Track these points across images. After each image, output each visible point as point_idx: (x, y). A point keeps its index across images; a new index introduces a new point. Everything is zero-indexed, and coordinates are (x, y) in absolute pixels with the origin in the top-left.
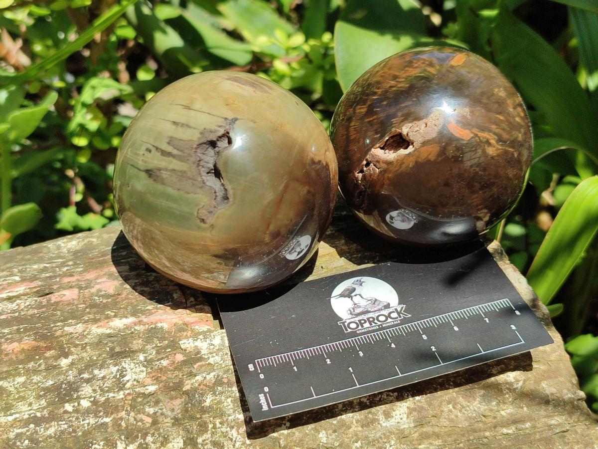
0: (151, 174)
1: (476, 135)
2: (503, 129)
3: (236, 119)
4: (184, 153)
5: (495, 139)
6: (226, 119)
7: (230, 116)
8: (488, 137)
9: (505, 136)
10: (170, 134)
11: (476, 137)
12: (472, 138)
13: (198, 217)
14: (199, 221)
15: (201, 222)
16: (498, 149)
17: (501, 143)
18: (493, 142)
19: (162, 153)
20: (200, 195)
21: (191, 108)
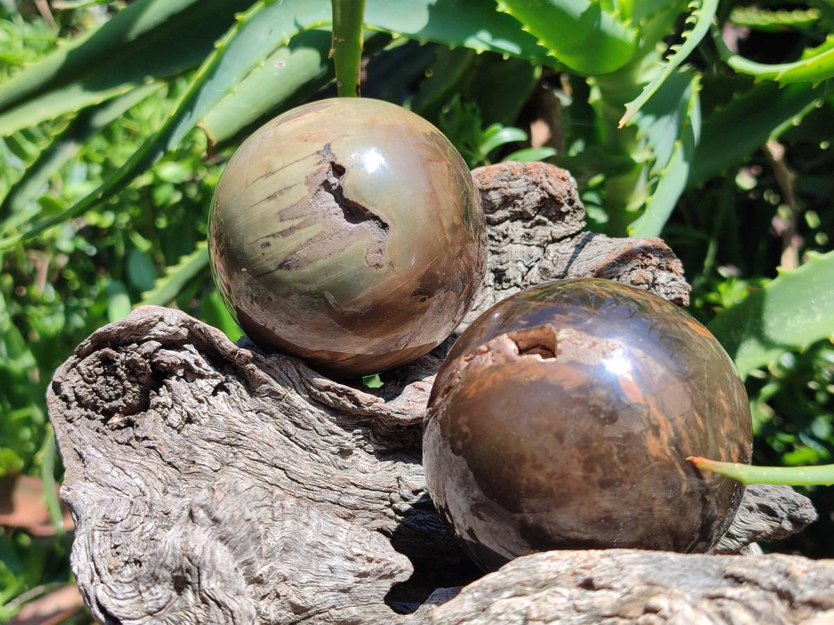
0: (288, 265)
1: (648, 407)
2: (691, 437)
3: (328, 145)
4: (306, 215)
5: (670, 435)
6: (318, 152)
7: (320, 146)
8: (663, 424)
9: (687, 447)
10: (276, 211)
11: (646, 407)
12: (639, 404)
13: (370, 266)
14: (374, 269)
15: (377, 268)
16: (663, 451)
17: (673, 448)
18: (665, 436)
19: (282, 235)
20: (356, 243)
21: (273, 171)
